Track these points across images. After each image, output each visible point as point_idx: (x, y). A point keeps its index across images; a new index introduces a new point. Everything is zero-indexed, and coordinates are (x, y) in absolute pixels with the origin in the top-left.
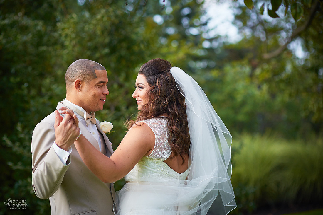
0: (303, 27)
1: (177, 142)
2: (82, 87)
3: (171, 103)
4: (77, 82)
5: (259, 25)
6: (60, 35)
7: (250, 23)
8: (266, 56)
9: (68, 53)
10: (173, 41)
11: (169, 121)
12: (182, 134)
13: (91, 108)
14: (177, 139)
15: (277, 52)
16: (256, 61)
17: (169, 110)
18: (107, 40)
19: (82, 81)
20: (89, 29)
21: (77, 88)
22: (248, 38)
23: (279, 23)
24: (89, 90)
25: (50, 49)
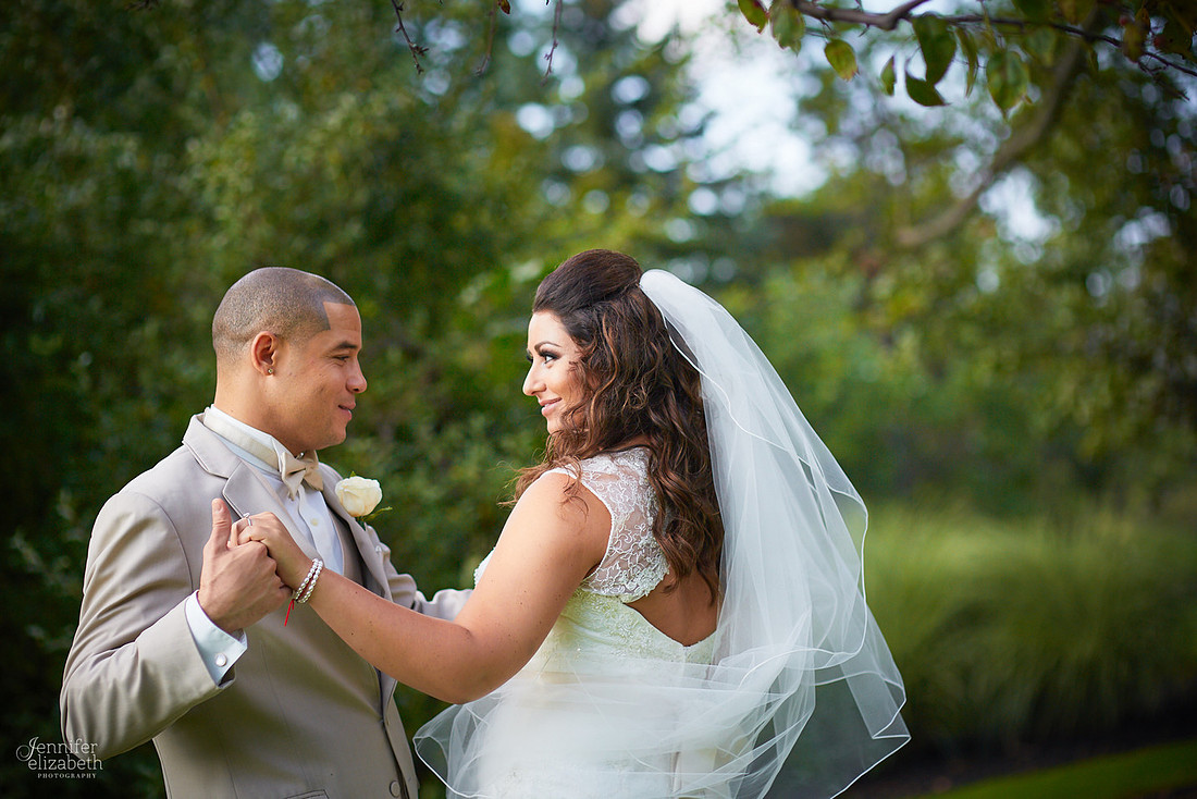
0: (1031, 134)
1: (684, 528)
2: (277, 358)
3: (657, 395)
4: (263, 341)
5: (882, 130)
6: (201, 185)
7: (848, 125)
8: (909, 236)
9: (228, 248)
10: (591, 194)
11: (655, 459)
12: (697, 502)
13: (306, 437)
14: (681, 518)
15: (945, 220)
16: (877, 253)
17: (654, 417)
18: (361, 197)
19: (280, 339)
20: (299, 160)
21: (259, 364)
22: (844, 175)
23: (950, 120)
24: (304, 371)
25: (167, 231)
